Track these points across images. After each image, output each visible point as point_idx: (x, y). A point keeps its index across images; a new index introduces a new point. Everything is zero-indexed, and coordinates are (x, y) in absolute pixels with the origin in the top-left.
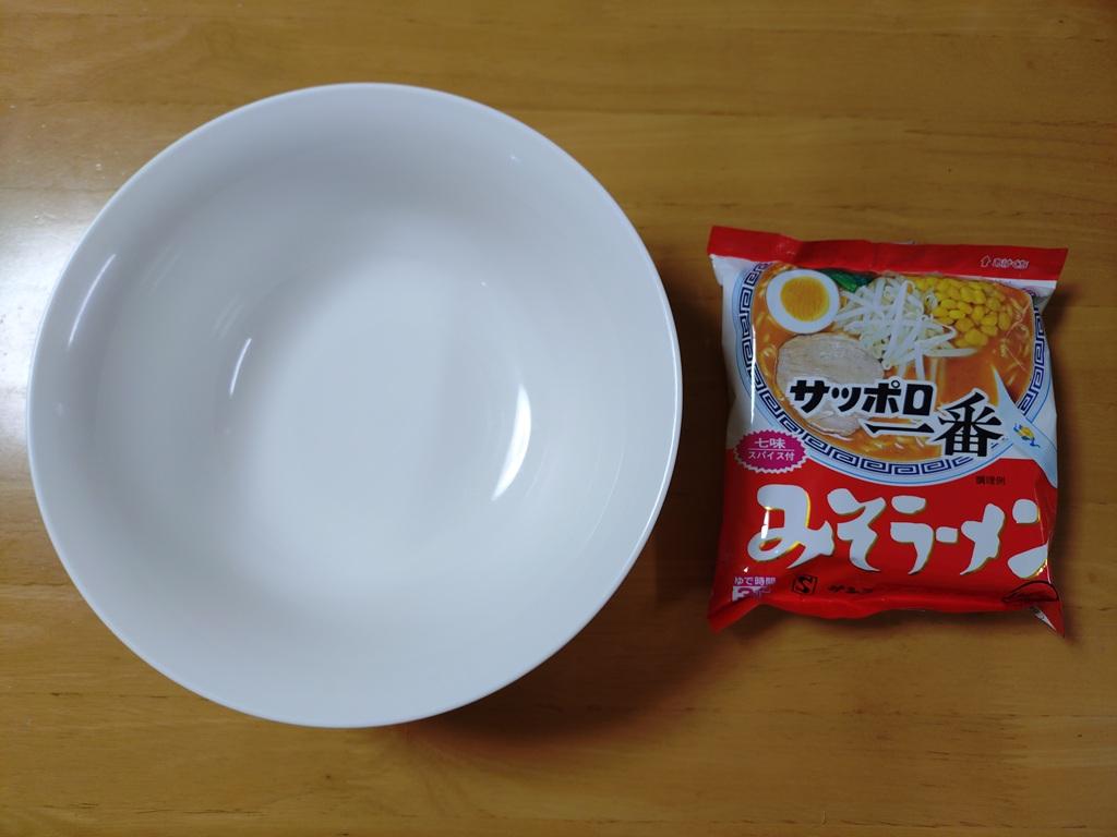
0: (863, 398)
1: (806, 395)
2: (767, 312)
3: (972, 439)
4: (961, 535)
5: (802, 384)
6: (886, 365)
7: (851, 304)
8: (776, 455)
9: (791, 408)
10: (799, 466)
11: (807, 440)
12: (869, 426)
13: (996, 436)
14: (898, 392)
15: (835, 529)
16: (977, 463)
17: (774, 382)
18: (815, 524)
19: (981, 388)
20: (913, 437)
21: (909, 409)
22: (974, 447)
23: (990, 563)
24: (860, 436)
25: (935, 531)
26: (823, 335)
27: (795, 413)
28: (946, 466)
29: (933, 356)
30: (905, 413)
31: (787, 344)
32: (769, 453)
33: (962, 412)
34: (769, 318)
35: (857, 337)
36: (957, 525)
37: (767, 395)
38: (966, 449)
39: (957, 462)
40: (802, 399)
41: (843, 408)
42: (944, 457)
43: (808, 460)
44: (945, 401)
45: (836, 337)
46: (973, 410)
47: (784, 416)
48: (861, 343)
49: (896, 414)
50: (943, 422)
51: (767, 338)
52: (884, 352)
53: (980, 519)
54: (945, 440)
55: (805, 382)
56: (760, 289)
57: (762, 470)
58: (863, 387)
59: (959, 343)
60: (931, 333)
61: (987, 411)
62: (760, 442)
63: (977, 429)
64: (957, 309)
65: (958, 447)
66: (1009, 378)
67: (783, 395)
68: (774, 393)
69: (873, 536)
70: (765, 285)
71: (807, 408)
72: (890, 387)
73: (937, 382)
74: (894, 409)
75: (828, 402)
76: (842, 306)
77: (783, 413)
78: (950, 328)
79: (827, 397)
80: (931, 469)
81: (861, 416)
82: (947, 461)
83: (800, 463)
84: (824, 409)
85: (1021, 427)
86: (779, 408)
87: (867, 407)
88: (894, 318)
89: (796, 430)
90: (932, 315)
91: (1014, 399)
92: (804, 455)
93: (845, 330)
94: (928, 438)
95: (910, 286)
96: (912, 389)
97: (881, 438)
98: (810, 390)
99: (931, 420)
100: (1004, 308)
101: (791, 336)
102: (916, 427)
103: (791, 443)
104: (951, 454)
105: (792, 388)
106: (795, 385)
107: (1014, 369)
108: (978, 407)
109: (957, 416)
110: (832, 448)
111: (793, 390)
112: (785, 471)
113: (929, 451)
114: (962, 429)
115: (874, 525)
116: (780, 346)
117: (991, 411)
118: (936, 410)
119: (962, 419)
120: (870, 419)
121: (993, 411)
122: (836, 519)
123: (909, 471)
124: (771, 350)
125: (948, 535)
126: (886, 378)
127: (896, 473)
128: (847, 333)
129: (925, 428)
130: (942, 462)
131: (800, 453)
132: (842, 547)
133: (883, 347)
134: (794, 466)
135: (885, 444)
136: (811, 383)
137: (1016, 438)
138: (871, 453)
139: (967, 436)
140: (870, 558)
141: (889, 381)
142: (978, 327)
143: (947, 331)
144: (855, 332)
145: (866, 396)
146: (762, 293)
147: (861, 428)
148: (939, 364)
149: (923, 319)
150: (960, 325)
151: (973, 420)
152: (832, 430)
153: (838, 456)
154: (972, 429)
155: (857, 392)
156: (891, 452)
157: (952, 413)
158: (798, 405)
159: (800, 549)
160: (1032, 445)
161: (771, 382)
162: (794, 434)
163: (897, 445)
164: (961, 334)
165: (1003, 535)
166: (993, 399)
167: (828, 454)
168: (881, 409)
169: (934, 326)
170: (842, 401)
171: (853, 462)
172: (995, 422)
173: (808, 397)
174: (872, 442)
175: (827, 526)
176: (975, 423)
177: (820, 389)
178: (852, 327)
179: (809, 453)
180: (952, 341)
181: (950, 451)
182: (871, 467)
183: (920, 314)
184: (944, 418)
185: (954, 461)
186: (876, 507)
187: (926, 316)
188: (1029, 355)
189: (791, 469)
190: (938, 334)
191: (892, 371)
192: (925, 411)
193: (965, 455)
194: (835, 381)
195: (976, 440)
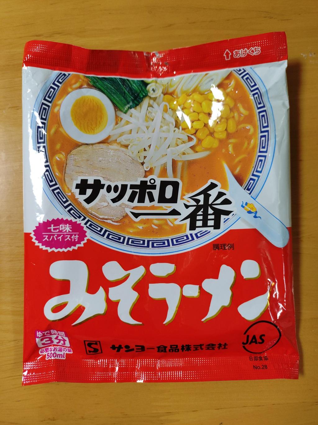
0: (129, 192)
1: (88, 190)
2: (59, 124)
3: (210, 217)
4: (201, 290)
5: (84, 182)
6: (146, 167)
7: (123, 122)
8: (63, 238)
9: (76, 200)
10: (82, 245)
11: (88, 225)
12: (132, 213)
13: (227, 213)
14: (154, 187)
15: (107, 292)
16: (213, 235)
17: (63, 181)
18: (92, 289)
19: (215, 179)
20: (166, 220)
21: (162, 199)
22: (211, 223)
23: (224, 310)
24: (126, 221)
25: (182, 288)
26: (102, 145)
27: (79, 204)
28: (190, 239)
29: (180, 159)
30: (159, 202)
31: (74, 152)
32: (59, 236)
33: (201, 198)
34: (61, 129)
35: (126, 146)
36: (199, 282)
37: (58, 190)
38: (205, 225)
39: (199, 235)
40: (84, 193)
41: (114, 201)
42: (188, 232)
43: (88, 240)
44: (188, 192)
45: (111, 147)
46: (210, 195)
47: (71, 207)
48: (129, 151)
49: (153, 203)
50: (187, 207)
51: (58, 146)
52: (145, 157)
53: (216, 277)
54: (189, 219)
55: (87, 180)
56: (56, 105)
57: (54, 249)
58: (129, 184)
59: (198, 149)
60: (179, 142)
61: (220, 194)
62: (52, 227)
63: (213, 209)
64: (199, 120)
65: (199, 223)
66: (236, 169)
67: (71, 191)
68: (63, 188)
69: (135, 295)
70: (59, 102)
71: (88, 201)
72: (149, 183)
73: (182, 178)
74: (152, 199)
75: (104, 196)
76: (117, 124)
77: (70, 205)
78: (193, 137)
79: (103, 192)
80: (179, 241)
81: (127, 206)
82: (191, 235)
83: (82, 243)
84: (101, 201)
85: (246, 204)
86: (67, 201)
87: (131, 199)
88: (153, 132)
89: (80, 217)
90: (181, 128)
91: (241, 184)
92: (86, 236)
93: (118, 141)
94: (176, 219)
95: (166, 106)
96: (164, 185)
97: (141, 222)
98: (90, 186)
99: (179, 206)
100: (232, 115)
101: (78, 145)
102: (167, 212)
103: (76, 228)
104: (195, 229)
105: (77, 185)
106: (79, 182)
107: (240, 162)
108: (214, 193)
109: (198, 201)
110: (106, 231)
111: (78, 186)
112: (71, 249)
113: (178, 229)
114: (202, 210)
115: (136, 288)
116: (68, 153)
117: (224, 194)
118: (182, 199)
119: (201, 203)
120: (134, 208)
121: (225, 194)
122: (108, 285)
123: (162, 244)
124: (61, 156)
125: (192, 291)
126: (146, 176)
127: (153, 246)
128: (119, 143)
129: (175, 212)
130: (187, 236)
131: (82, 235)
132: (112, 306)
133: (145, 154)
134: (78, 245)
135: (144, 226)
136: (91, 182)
137: (243, 213)
138: (134, 233)
139: (205, 215)
140: (134, 313)
141: (147, 179)
142: (212, 134)
143: (190, 139)
144: (126, 143)
145: (132, 190)
146: (56, 110)
147: (127, 215)
148: (183, 166)
149: (174, 131)
150: (199, 134)
151: (210, 203)
152: (106, 217)
153: (110, 237)
154: (209, 208)
155: (124, 187)
156: (149, 231)
157: (194, 200)
158: (82, 198)
159: (80, 310)
160: (255, 217)
161: (61, 179)
162: (79, 221)
163: (153, 226)
164: (200, 141)
165: (234, 288)
166: (224, 186)
167: (103, 235)
168: (141, 200)
169: (181, 136)
170: (113, 195)
171: (121, 241)
172: (227, 202)
173: (89, 192)
174: (135, 225)
175: (101, 290)
176: (212, 204)
177: (97, 186)
178: (123, 140)
179: (90, 235)
180: (192, 148)
181: (193, 227)
182: (134, 243)
183: (172, 127)
184: (188, 204)
185: (196, 235)
186: (138, 273)
187: (176, 129)
188: (254, 147)
189: (76, 248)
190: (184, 142)
191: (151, 171)
192: (174, 199)
193: (204, 229)
194: (108, 180)
195: (213, 217)
